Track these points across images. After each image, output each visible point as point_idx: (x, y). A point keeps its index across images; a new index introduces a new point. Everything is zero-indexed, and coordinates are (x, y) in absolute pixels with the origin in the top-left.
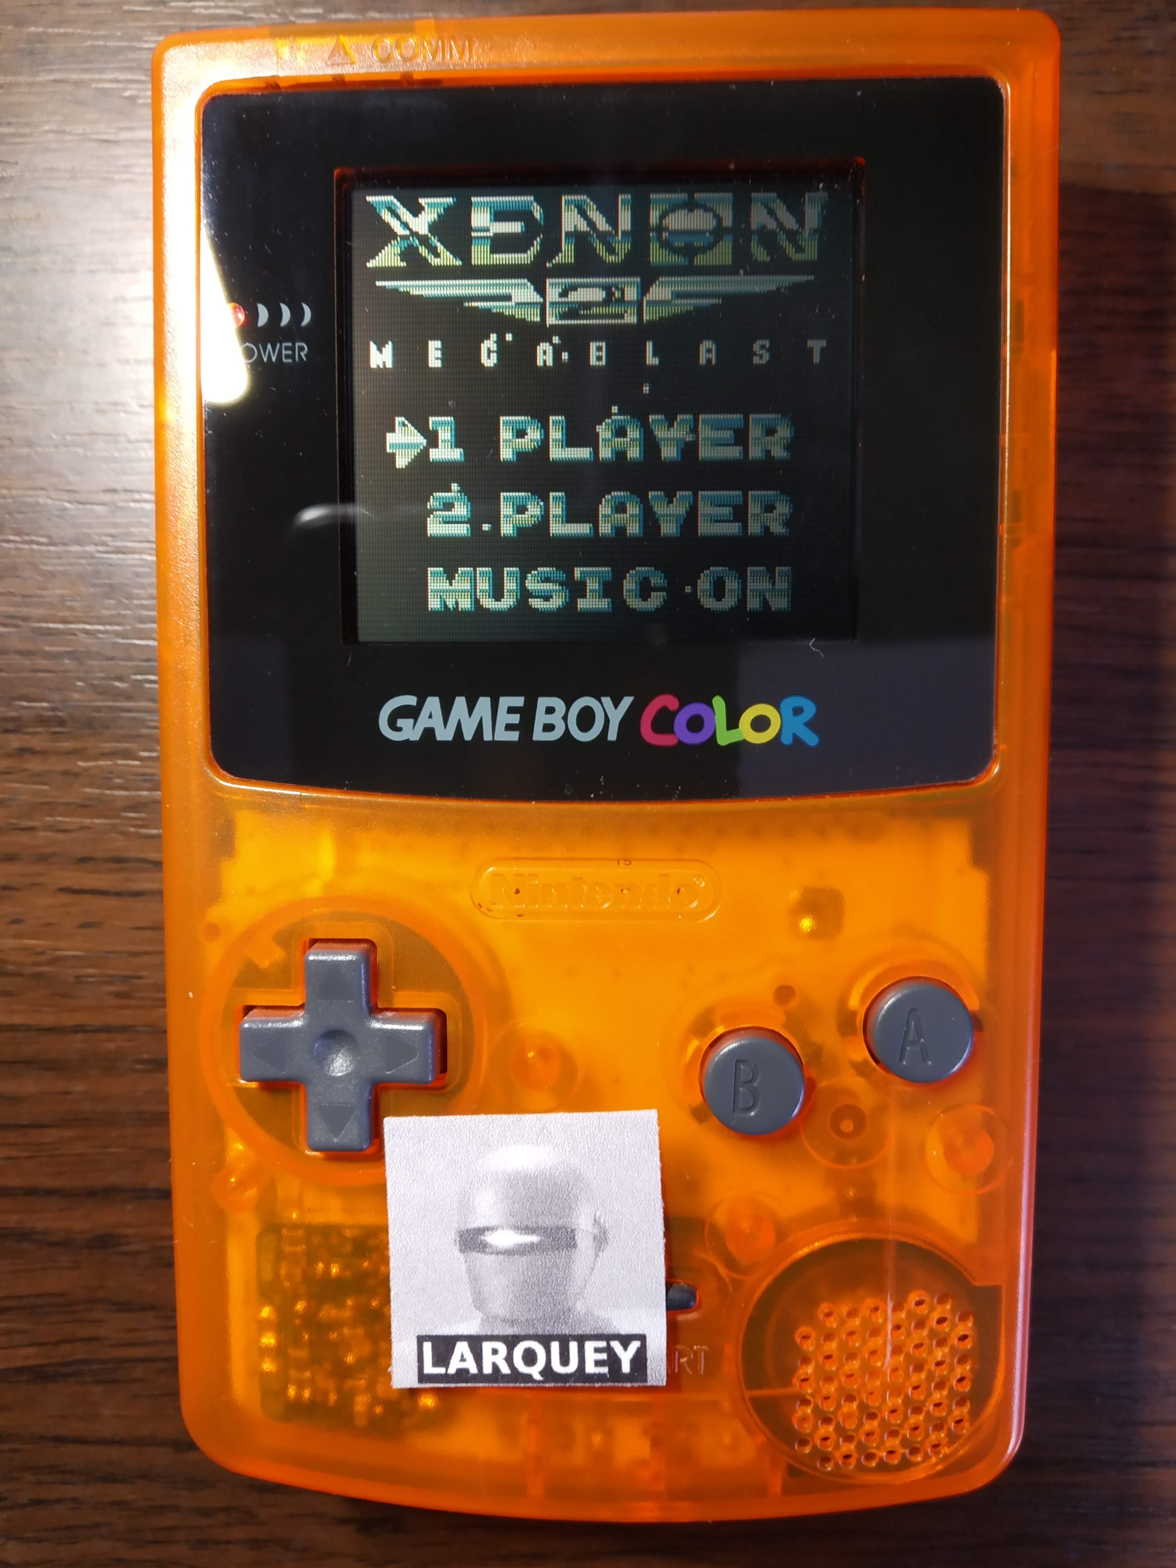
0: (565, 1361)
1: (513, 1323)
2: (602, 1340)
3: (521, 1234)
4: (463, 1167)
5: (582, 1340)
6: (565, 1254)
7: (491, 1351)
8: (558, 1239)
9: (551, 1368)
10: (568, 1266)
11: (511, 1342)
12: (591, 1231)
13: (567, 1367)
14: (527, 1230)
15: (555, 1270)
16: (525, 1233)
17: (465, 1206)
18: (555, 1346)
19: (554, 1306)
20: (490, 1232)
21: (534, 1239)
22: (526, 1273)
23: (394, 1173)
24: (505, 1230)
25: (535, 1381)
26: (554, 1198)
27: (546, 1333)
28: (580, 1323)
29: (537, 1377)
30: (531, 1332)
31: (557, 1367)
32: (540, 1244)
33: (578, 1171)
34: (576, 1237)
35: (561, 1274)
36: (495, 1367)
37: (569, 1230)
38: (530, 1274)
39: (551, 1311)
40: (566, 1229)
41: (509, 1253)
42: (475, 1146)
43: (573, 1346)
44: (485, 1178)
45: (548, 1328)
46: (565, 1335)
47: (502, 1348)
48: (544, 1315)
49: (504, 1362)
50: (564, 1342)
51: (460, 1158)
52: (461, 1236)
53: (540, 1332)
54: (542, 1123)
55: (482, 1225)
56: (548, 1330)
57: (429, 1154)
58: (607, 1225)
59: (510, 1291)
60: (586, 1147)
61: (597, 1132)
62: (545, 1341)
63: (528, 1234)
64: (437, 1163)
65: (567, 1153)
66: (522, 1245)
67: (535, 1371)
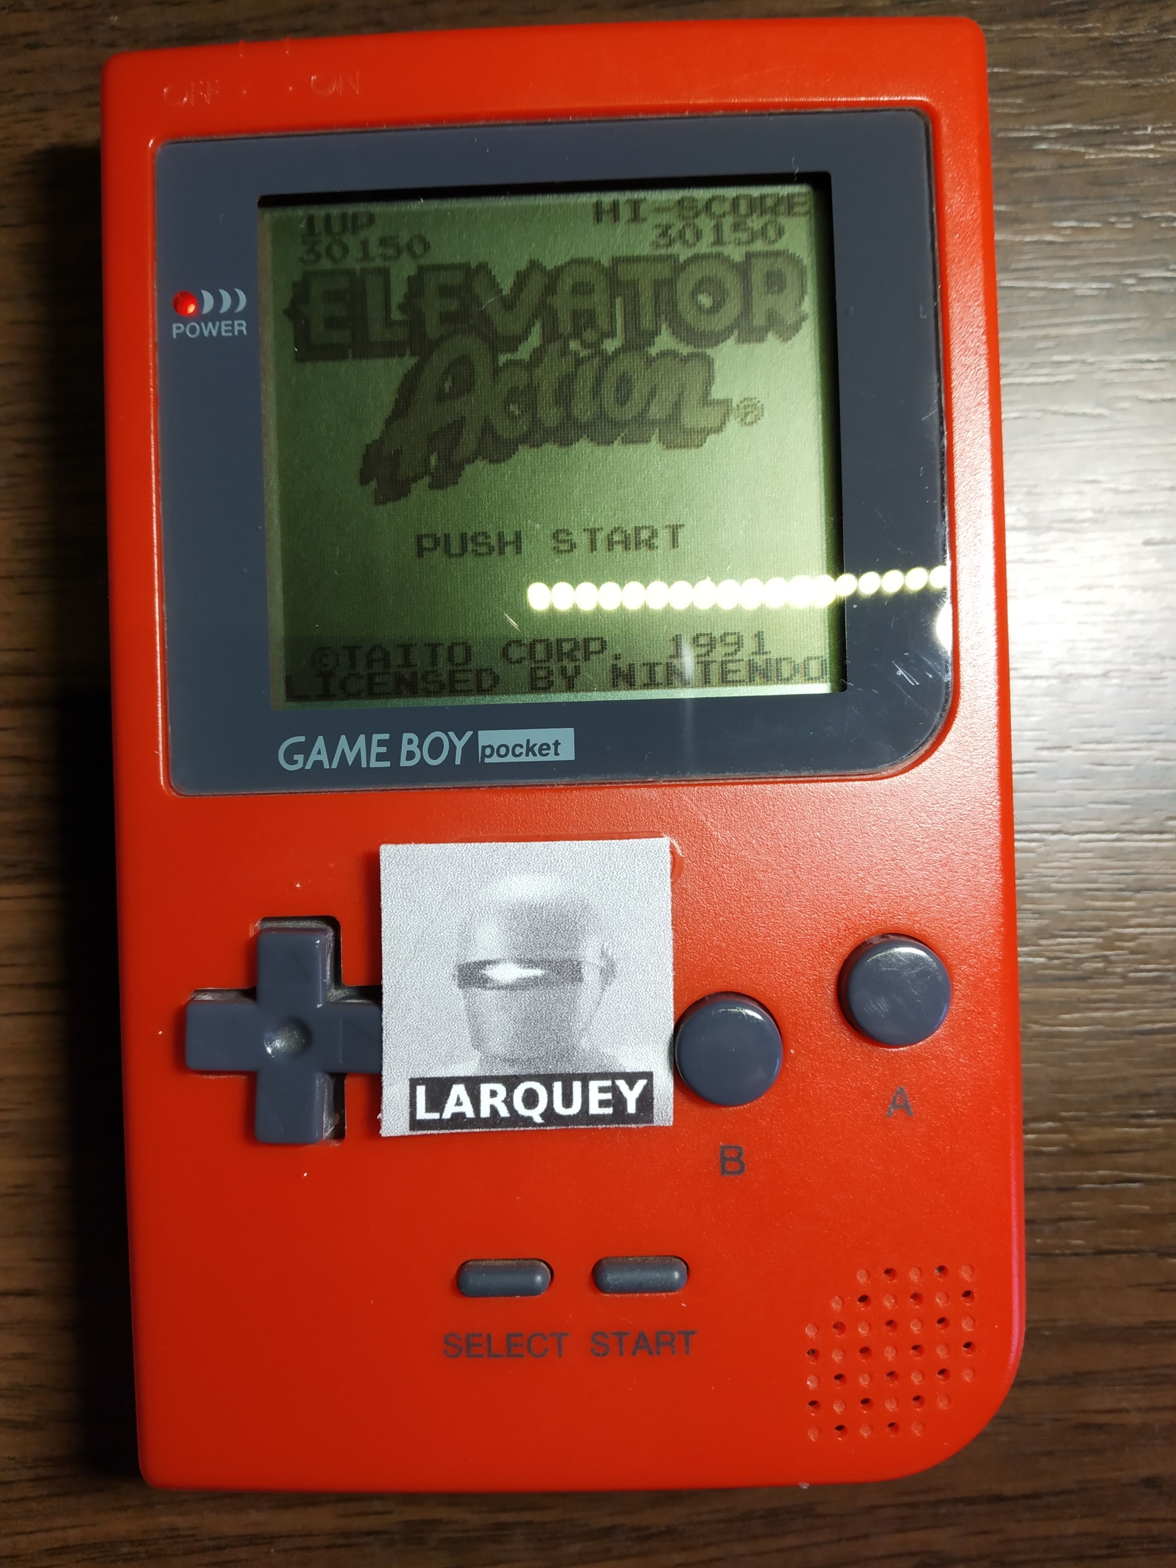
0: (567, 1101)
1: (513, 1062)
2: (607, 1079)
3: (524, 967)
4: (464, 897)
5: (586, 1079)
6: (571, 988)
7: (489, 1093)
8: (564, 972)
9: (553, 1109)
10: (573, 1001)
11: (510, 1083)
12: (597, 964)
13: (570, 1109)
14: (531, 963)
15: (559, 1005)
16: (529, 967)
17: (466, 938)
18: (558, 1087)
19: (558, 1043)
20: (491, 966)
21: (538, 972)
22: (528, 1009)
23: (390, 903)
24: (508, 964)
25: (535, 1124)
26: (560, 930)
27: (549, 1072)
28: (585, 1061)
29: (538, 1120)
30: (533, 1072)
31: (559, 1108)
32: (544, 978)
33: (586, 901)
34: (583, 970)
35: (566, 1009)
36: (494, 1110)
37: (575, 963)
38: (533, 1009)
39: (554, 1049)
40: (572, 961)
41: (512, 987)
42: (477, 875)
43: (577, 1086)
44: (488, 908)
45: (550, 1067)
46: (569, 1074)
47: (501, 1089)
48: (547, 1053)
49: (503, 1105)
50: (567, 1080)
51: (461, 887)
52: (460, 971)
53: (542, 1071)
54: (550, 850)
55: (482, 959)
56: (551, 1069)
57: (428, 884)
58: (615, 957)
59: (511, 1029)
60: (595, 876)
61: (607, 860)
62: (547, 1081)
63: (532, 967)
64: (436, 894)
65: (575, 883)
66: (525, 979)
67: (536, 1114)
